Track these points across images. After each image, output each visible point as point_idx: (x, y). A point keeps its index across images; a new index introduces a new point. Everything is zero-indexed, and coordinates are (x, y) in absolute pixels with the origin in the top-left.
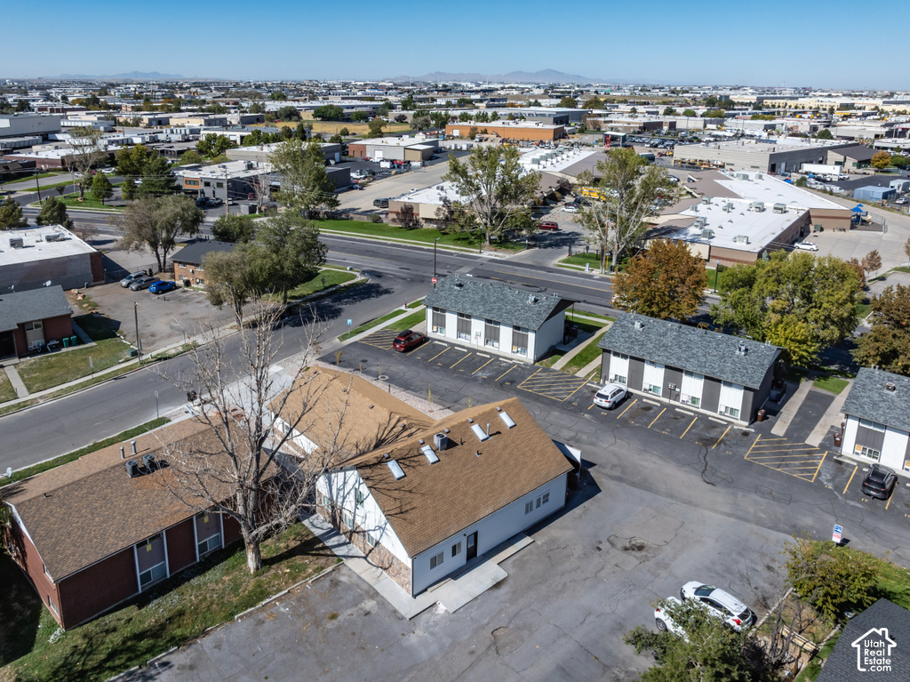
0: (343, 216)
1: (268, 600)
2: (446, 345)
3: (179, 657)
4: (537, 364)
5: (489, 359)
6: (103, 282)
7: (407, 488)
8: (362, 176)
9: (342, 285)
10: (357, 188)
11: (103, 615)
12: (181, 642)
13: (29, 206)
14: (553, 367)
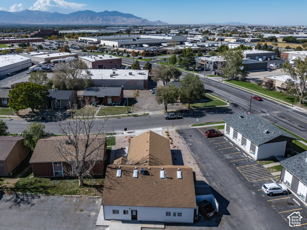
0: (247, 81)
1: (74, 196)
2: (227, 140)
3: (43, 197)
4: (258, 162)
5: (239, 152)
6: (147, 89)
7: (118, 181)
8: (275, 66)
9: (217, 106)
10: (268, 71)
11: (43, 178)
12: (47, 194)
13: (155, 64)
14: (264, 166)
